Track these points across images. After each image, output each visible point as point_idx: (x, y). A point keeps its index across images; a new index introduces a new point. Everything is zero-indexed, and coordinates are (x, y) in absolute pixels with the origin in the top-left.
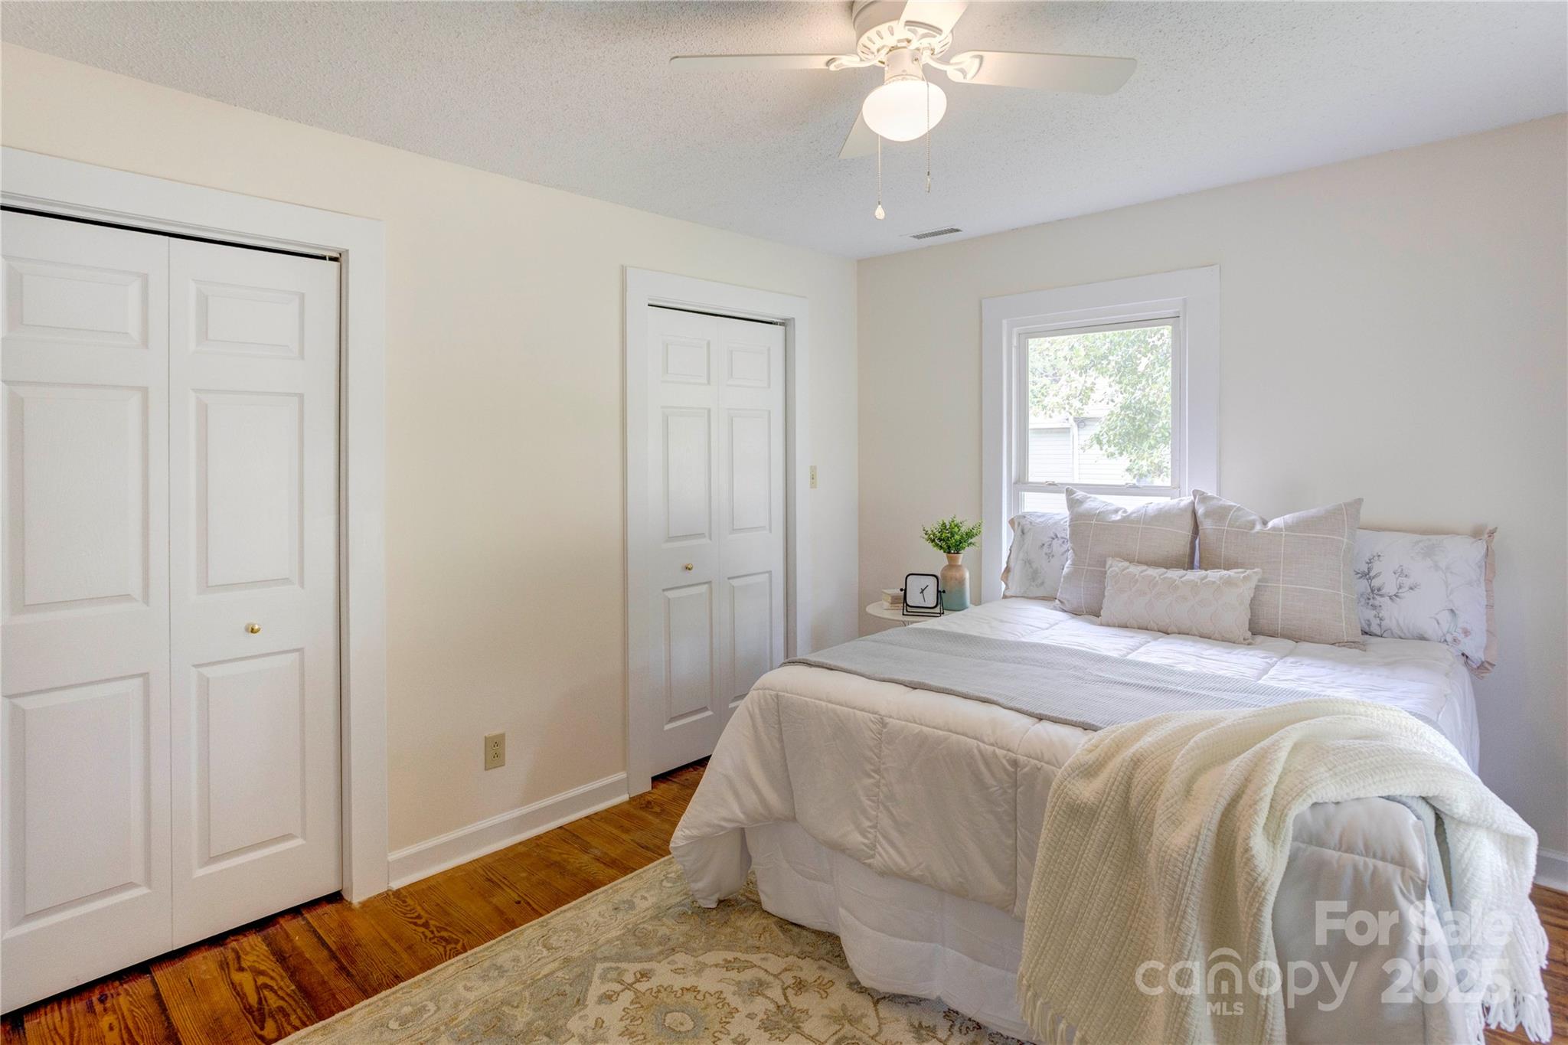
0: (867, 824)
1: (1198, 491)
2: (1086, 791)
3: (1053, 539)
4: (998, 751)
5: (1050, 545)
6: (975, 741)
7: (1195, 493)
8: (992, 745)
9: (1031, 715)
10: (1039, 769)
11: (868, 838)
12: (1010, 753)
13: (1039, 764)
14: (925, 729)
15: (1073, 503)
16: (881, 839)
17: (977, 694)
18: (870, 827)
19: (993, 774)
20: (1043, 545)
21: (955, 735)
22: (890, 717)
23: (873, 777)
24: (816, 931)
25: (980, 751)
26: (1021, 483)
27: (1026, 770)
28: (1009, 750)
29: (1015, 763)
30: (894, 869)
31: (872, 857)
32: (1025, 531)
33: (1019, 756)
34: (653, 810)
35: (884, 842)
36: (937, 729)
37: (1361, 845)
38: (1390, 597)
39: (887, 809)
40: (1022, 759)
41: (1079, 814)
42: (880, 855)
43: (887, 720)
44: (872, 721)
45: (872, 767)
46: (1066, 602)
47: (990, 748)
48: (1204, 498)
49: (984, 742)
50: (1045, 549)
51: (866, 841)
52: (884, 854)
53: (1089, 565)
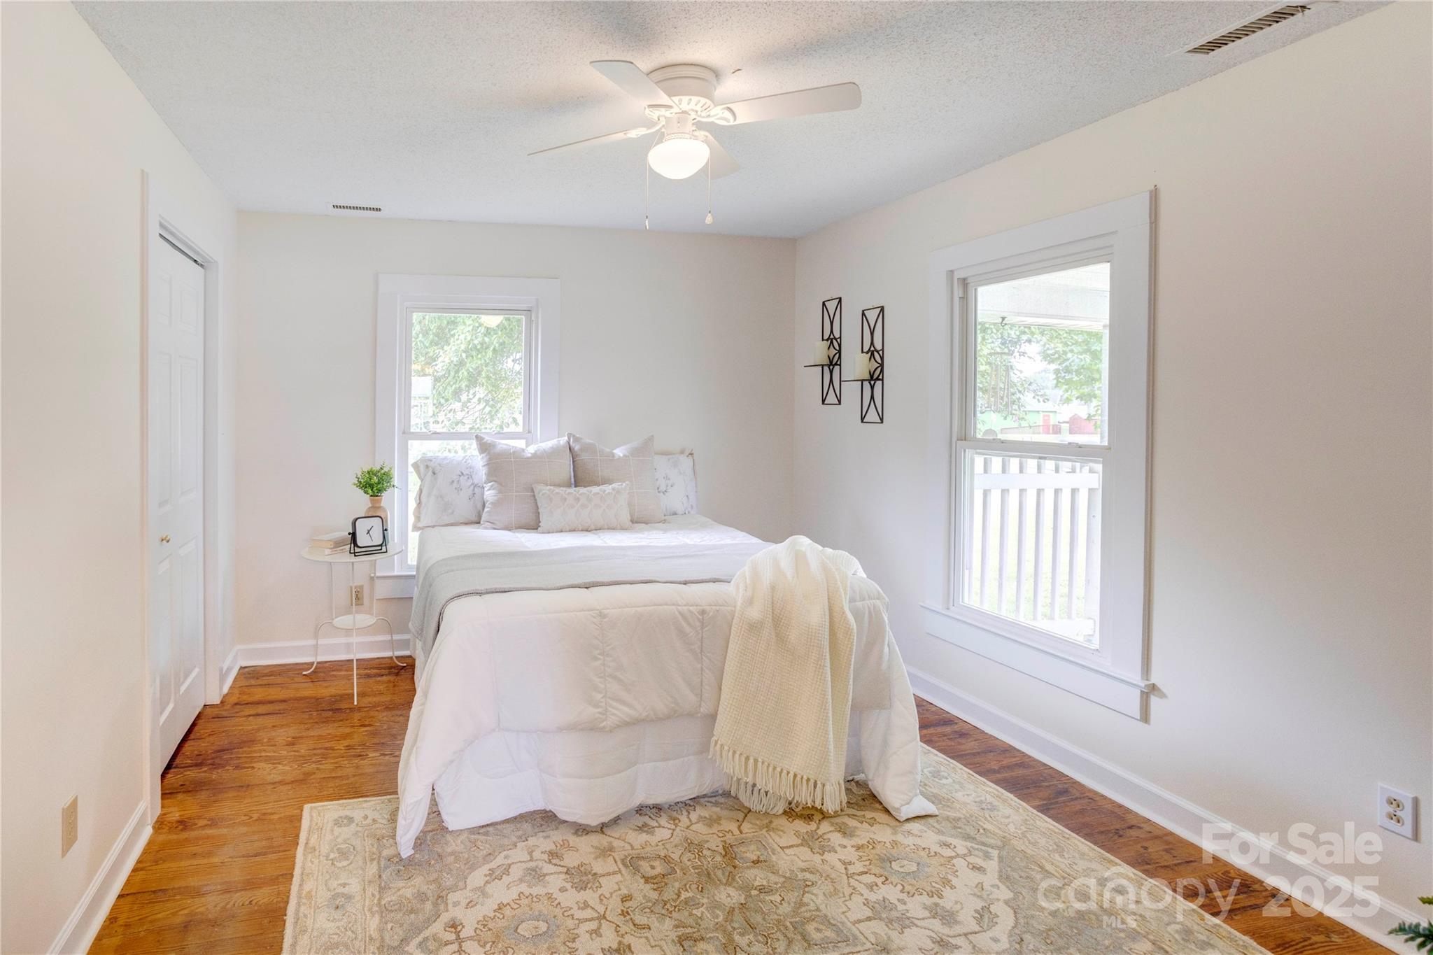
0: (599, 696)
1: (571, 434)
2: (755, 613)
3: (460, 476)
4: (691, 608)
5: (458, 481)
6: (674, 607)
7: (569, 435)
8: (685, 605)
9: (680, 583)
10: (718, 611)
11: (601, 707)
12: (698, 607)
13: (718, 608)
14: (638, 609)
15: (484, 447)
16: (611, 702)
17: (639, 579)
18: (602, 698)
19: (689, 624)
20: (453, 481)
21: (661, 607)
22: (608, 609)
23: (600, 659)
24: (506, 820)
25: (680, 612)
26: (407, 434)
27: (711, 614)
28: (697, 606)
29: (703, 612)
30: (627, 719)
31: (606, 720)
32: (436, 472)
33: (705, 607)
34: (199, 825)
35: (615, 704)
36: (645, 606)
37: (867, 597)
38: (663, 493)
39: (615, 678)
40: (708, 608)
41: (754, 628)
42: (613, 714)
43: (606, 612)
44: (593, 616)
45: (598, 651)
46: (495, 522)
47: (685, 608)
48: (577, 440)
49: (679, 606)
50: (455, 485)
51: (600, 710)
52: (616, 712)
53: (517, 492)
